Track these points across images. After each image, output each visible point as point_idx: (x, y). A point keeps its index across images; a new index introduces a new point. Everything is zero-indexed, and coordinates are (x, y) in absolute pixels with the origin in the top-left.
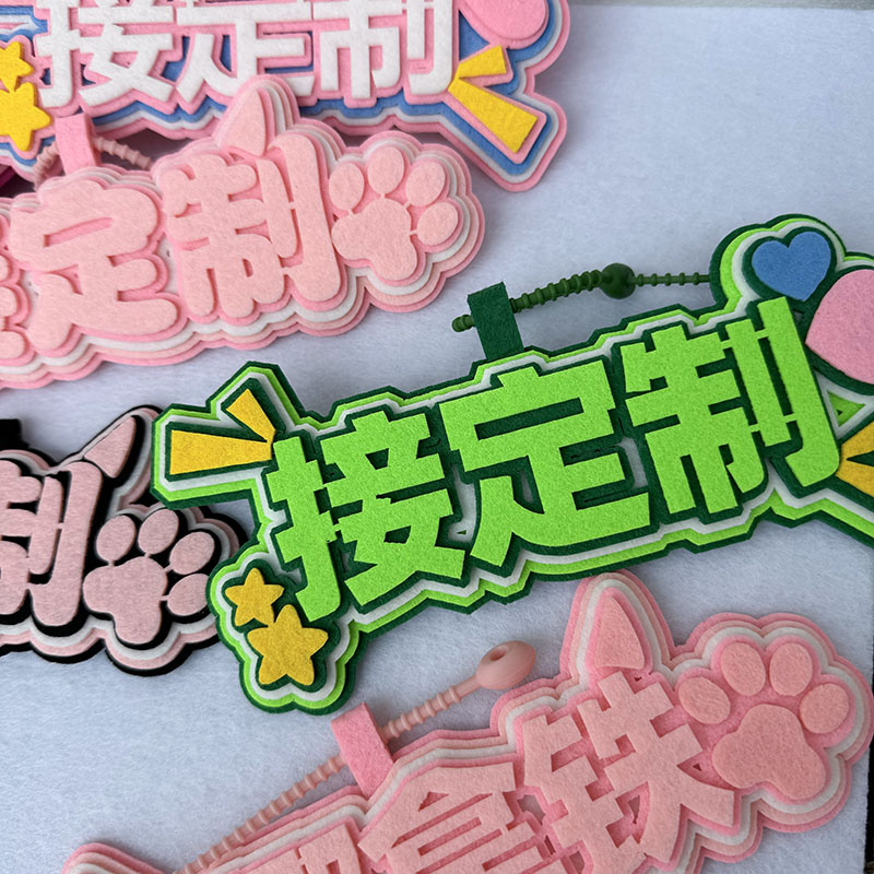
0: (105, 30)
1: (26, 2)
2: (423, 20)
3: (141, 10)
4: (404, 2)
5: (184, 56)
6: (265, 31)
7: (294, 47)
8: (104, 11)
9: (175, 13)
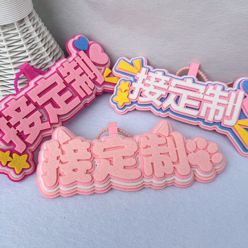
0: (150, 86)
1: (133, 74)
2: (232, 108)
3: (161, 84)
4: (228, 102)
5: (167, 97)
6: (189, 98)
7: (196, 104)
8: (152, 82)
9: (168, 87)
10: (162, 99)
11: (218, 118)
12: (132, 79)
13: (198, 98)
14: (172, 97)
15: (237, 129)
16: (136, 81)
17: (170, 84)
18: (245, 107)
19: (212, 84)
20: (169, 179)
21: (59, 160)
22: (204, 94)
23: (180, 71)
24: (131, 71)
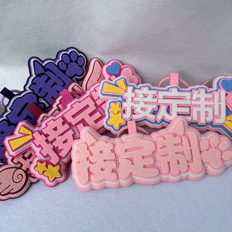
0: (140, 103)
1: (121, 95)
3: (149, 99)
4: (214, 102)
5: (158, 110)
6: (179, 106)
7: (186, 110)
9: (157, 100)
12: (120, 99)
13: (186, 105)
14: (163, 108)
15: (228, 125)
16: (125, 100)
17: (158, 97)
18: (229, 104)
19: (195, 89)
22: (191, 99)
23: (161, 82)
24: (118, 92)
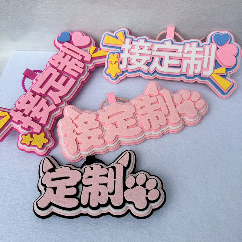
1: (119, 46)
2: (208, 60)
3: (145, 51)
4: (204, 55)
5: (152, 61)
6: (171, 58)
7: (177, 62)
8: (136, 50)
9: (152, 52)
10: (148, 64)
11: (198, 71)
12: (119, 50)
13: (178, 57)
14: (157, 60)
15: (214, 78)
16: (122, 52)
17: (153, 49)
18: (219, 57)
19: (188, 43)
20: (164, 129)
21: (75, 133)
22: (183, 52)
23: (159, 35)
24: (117, 44)
